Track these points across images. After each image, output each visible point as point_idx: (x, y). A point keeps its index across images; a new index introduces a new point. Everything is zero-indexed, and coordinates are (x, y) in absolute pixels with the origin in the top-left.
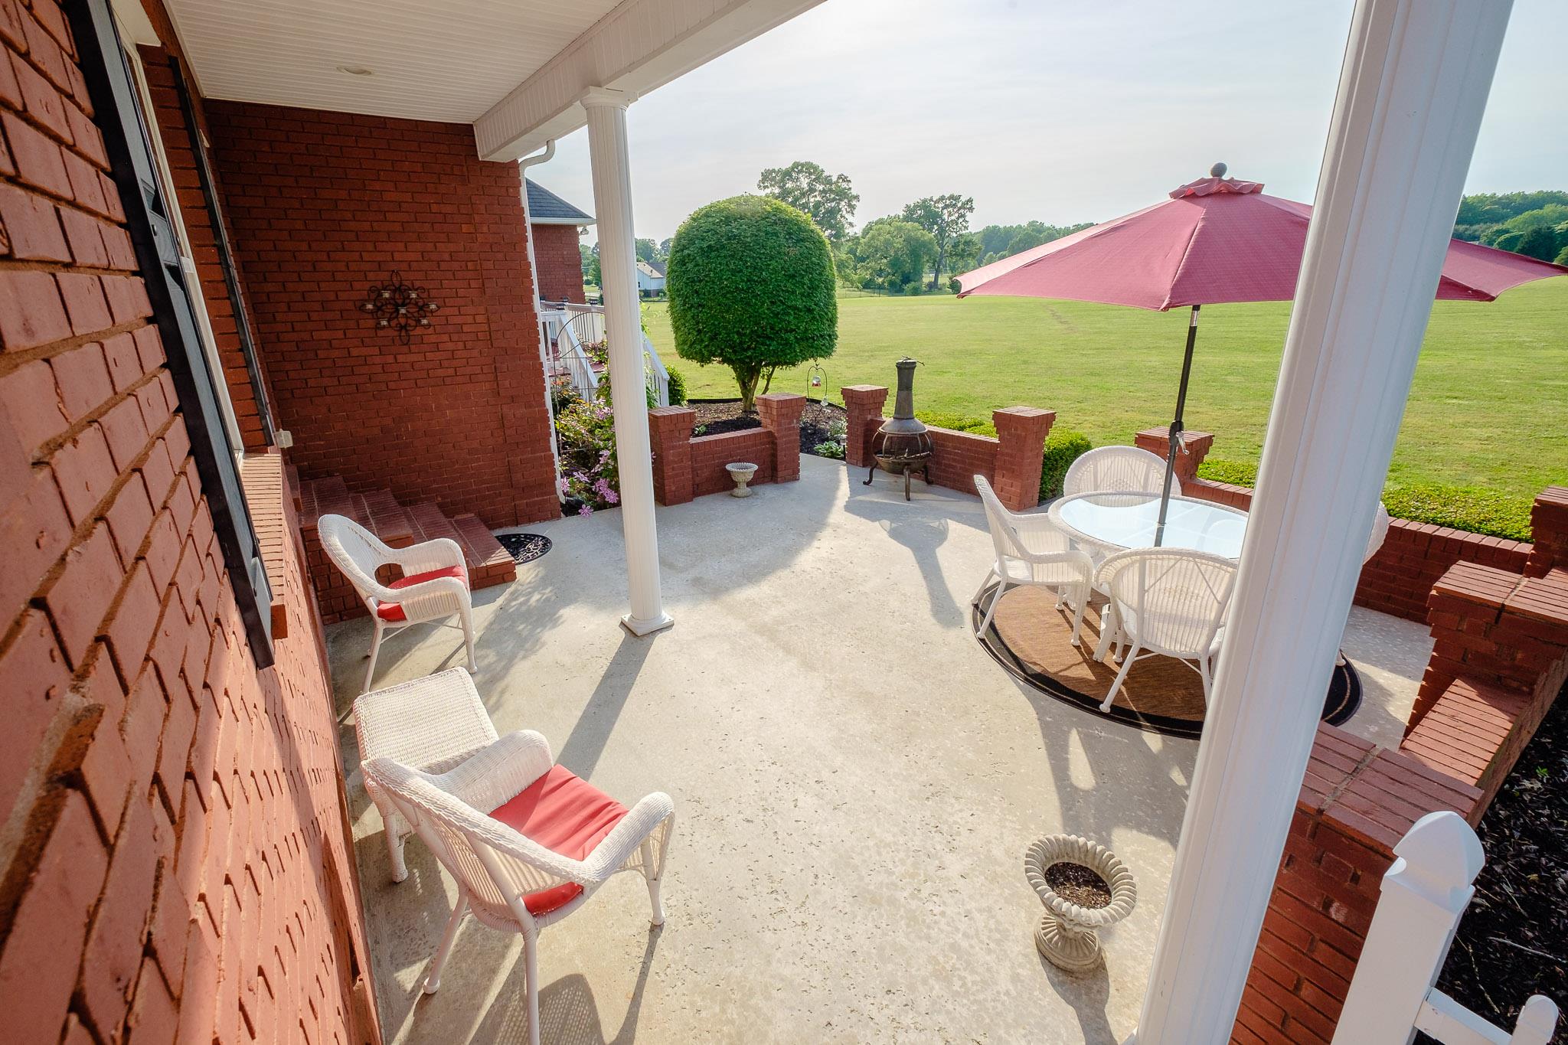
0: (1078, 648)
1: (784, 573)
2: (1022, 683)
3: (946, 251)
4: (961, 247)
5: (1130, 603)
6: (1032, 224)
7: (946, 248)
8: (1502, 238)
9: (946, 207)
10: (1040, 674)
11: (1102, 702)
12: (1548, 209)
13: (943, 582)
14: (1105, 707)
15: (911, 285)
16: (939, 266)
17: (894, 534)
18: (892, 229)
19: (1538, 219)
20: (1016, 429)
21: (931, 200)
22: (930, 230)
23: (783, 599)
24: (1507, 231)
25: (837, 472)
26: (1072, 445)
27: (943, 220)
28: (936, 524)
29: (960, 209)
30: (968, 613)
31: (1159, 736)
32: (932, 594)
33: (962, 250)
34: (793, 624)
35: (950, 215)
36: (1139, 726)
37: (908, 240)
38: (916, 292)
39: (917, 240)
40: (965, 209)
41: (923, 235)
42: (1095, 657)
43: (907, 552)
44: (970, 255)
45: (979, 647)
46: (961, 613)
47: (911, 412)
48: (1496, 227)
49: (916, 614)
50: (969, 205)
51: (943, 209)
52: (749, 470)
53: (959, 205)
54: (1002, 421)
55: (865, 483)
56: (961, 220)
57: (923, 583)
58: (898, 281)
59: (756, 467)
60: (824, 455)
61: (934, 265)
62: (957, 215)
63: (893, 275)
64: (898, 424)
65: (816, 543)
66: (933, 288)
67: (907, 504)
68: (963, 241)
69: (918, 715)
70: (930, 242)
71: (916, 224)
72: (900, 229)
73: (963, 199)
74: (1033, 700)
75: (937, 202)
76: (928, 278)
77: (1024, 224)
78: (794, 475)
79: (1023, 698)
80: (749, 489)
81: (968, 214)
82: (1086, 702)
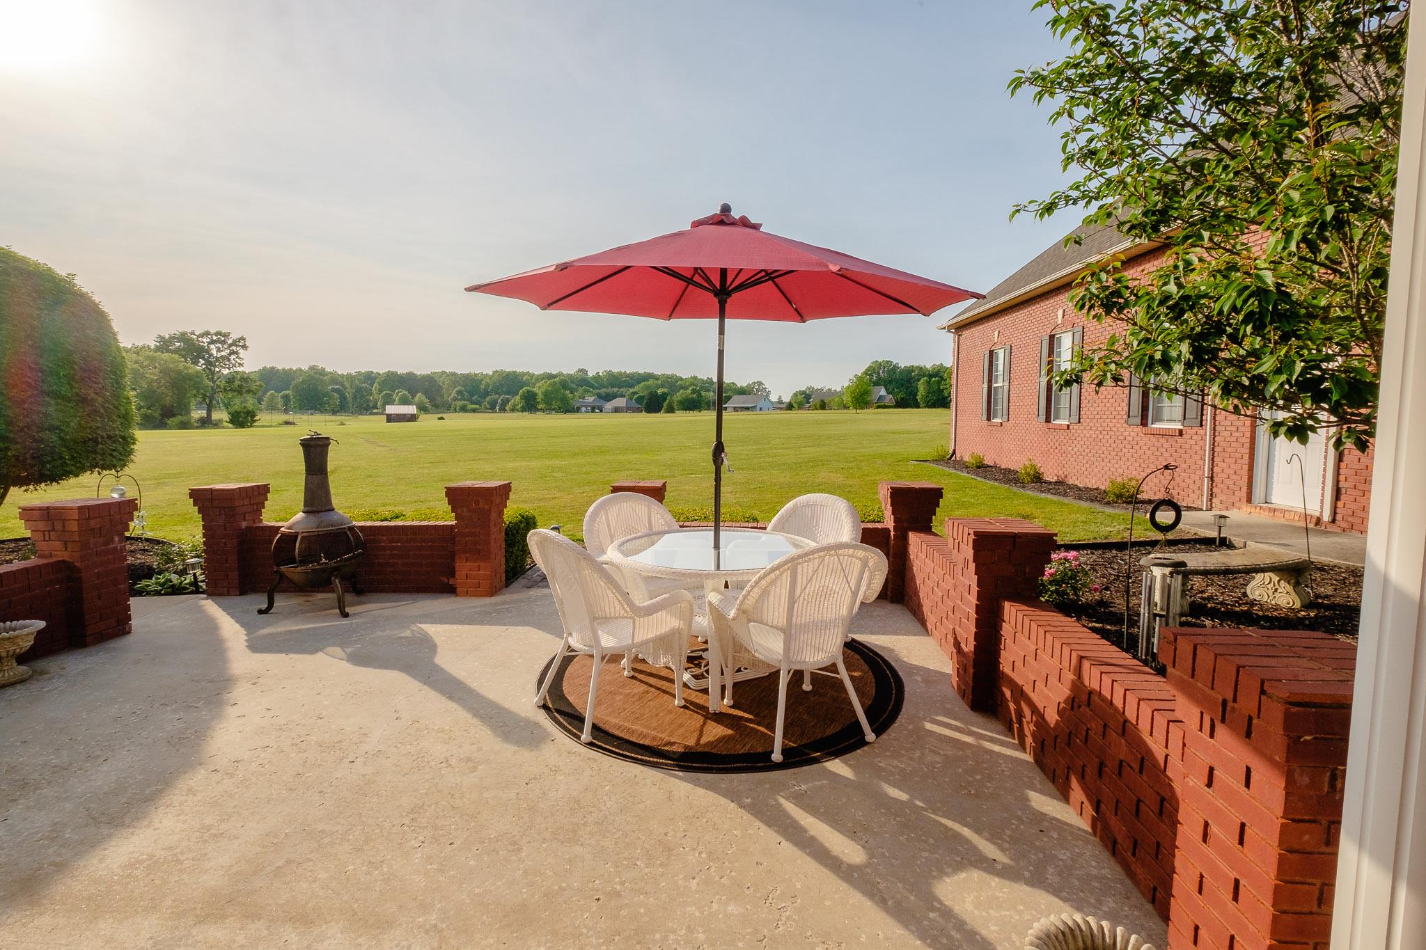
0: (684, 707)
1: (197, 778)
2: (681, 774)
3: (218, 387)
4: (237, 383)
5: (775, 623)
6: (312, 368)
7: (218, 383)
8: (635, 397)
9: (213, 342)
10: (684, 754)
11: (772, 752)
12: (651, 382)
13: (478, 695)
14: (777, 756)
15: (178, 419)
16: (211, 401)
17: (358, 659)
18: (141, 358)
19: (648, 387)
20: (477, 502)
21: (193, 333)
22: (196, 363)
23: (223, 826)
24: (636, 393)
25: (201, 610)
26: (523, 517)
27: (212, 355)
28: (408, 633)
29: (230, 345)
30: (543, 718)
31: (837, 760)
32: (476, 713)
33: (239, 386)
34: (281, 863)
35: (219, 350)
36: (816, 761)
37: (165, 371)
38: (185, 426)
39: (179, 372)
40: (237, 346)
41: (187, 368)
42: (711, 710)
43: (395, 677)
44: (249, 391)
45: (593, 754)
46: (536, 724)
47: (329, 501)
48: (631, 390)
49: (480, 749)
50: (241, 343)
51: (209, 343)
52: (26, 631)
53: (230, 341)
54: (456, 496)
55: (260, 612)
56: (232, 357)
57: (452, 705)
58: (157, 415)
59: (42, 624)
60: (158, 593)
61: (204, 400)
62: (228, 351)
63: (149, 408)
64: (313, 520)
65: (231, 711)
66: (205, 423)
67: (345, 621)
68: (239, 377)
69: (618, 894)
70: (198, 374)
71: (176, 356)
72: (153, 359)
73: (234, 336)
74: (710, 787)
75: (202, 335)
76: (198, 414)
77: (305, 367)
78: (120, 626)
79: (701, 791)
80: (23, 668)
81: (242, 352)
82: (757, 762)
